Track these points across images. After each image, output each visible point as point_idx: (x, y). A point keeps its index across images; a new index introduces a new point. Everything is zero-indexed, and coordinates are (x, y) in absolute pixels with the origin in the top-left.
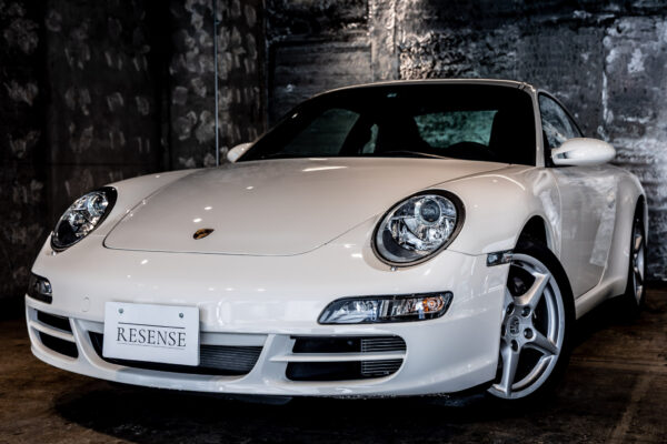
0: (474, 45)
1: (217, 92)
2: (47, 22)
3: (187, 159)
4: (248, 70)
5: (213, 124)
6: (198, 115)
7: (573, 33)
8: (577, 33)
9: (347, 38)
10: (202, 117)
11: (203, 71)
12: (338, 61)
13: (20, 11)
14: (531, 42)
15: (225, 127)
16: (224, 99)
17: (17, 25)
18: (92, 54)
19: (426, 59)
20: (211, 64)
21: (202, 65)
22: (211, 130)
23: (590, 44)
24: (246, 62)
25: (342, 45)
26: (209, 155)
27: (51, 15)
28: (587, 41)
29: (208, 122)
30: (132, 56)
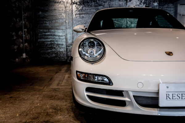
0: (94, 3)
1: (23, 13)
3: (13, 33)
4: (29, 7)
5: (21, 22)
6: (16, 19)
7: (119, 1)
8: (120, 1)
10: (18, 20)
11: (17, 6)
14: (109, 3)
15: (25, 23)
16: (25, 15)
19: (81, 6)
20: (20, 4)
21: (17, 4)
22: (21, 24)
23: (123, 4)
24: (29, 4)
26: (20, 31)
28: (122, 3)
29: (20, 21)
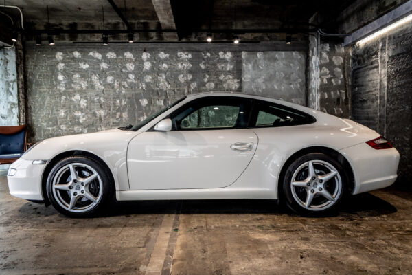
2: (243, 79)
4: (334, 84)
9: (372, 64)
12: (368, 75)
13: (231, 77)
17: (229, 82)
18: (266, 86)
24: (333, 80)
25: (370, 67)
27: (245, 76)
30: (291, 84)
